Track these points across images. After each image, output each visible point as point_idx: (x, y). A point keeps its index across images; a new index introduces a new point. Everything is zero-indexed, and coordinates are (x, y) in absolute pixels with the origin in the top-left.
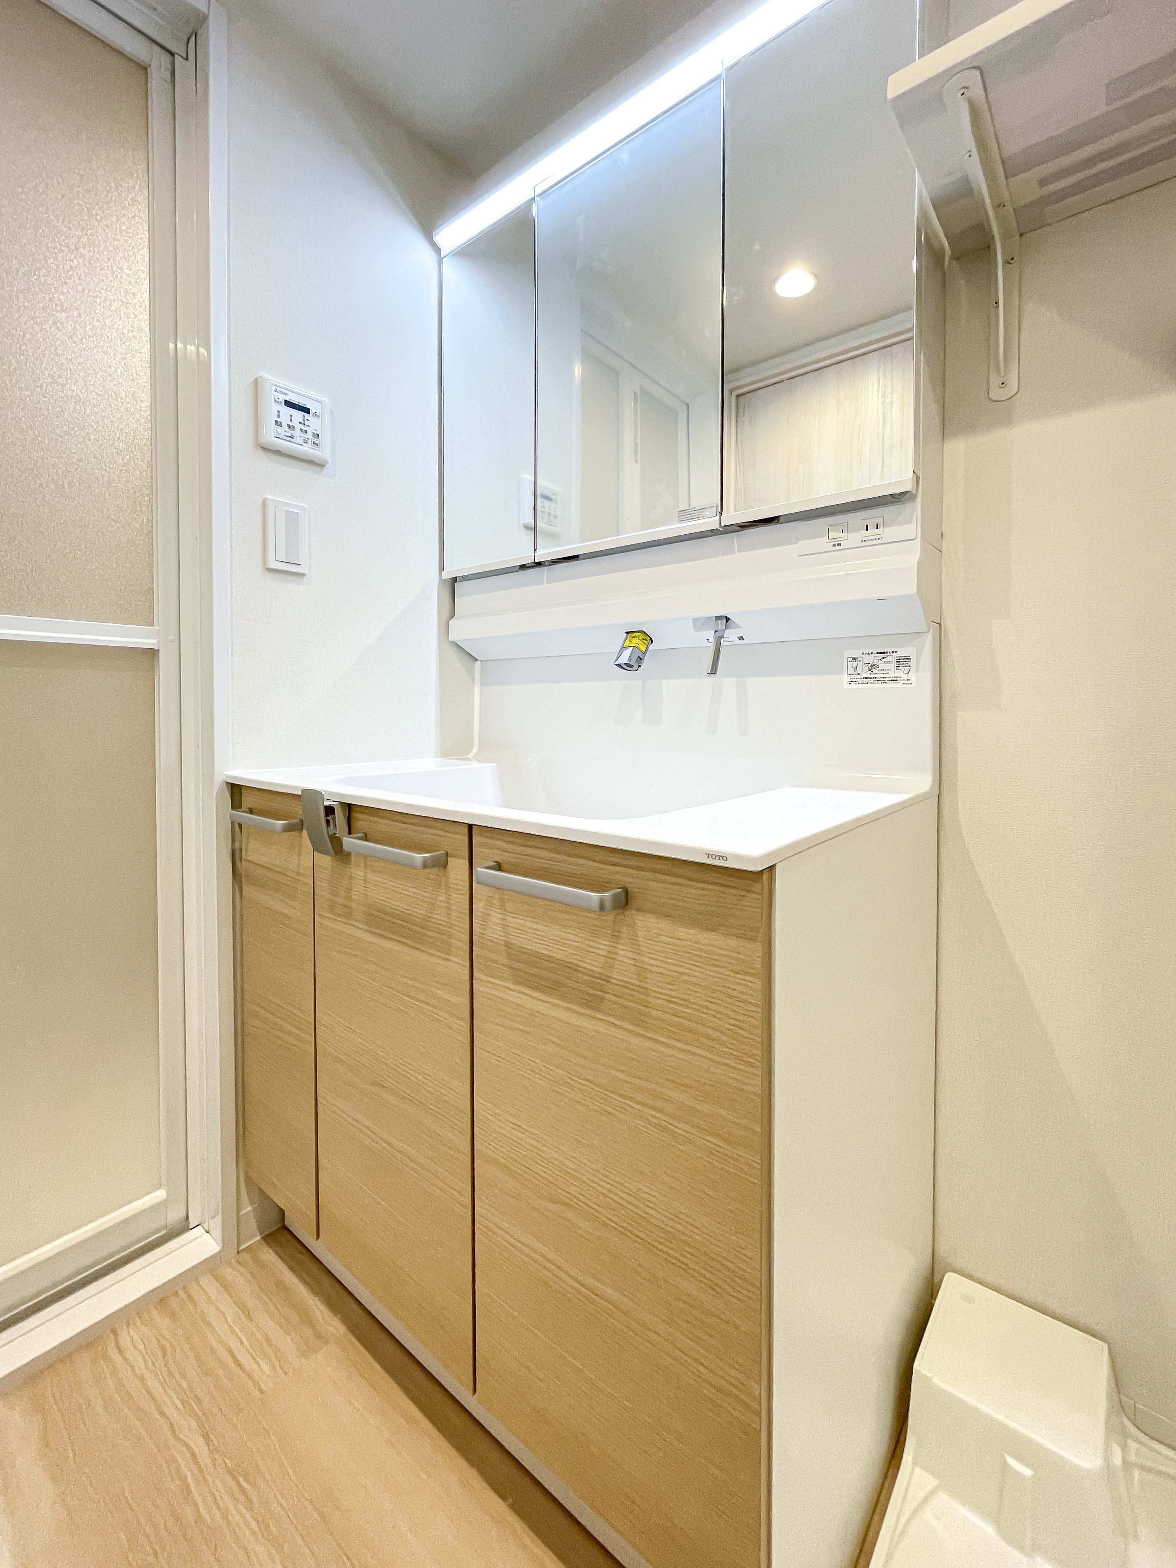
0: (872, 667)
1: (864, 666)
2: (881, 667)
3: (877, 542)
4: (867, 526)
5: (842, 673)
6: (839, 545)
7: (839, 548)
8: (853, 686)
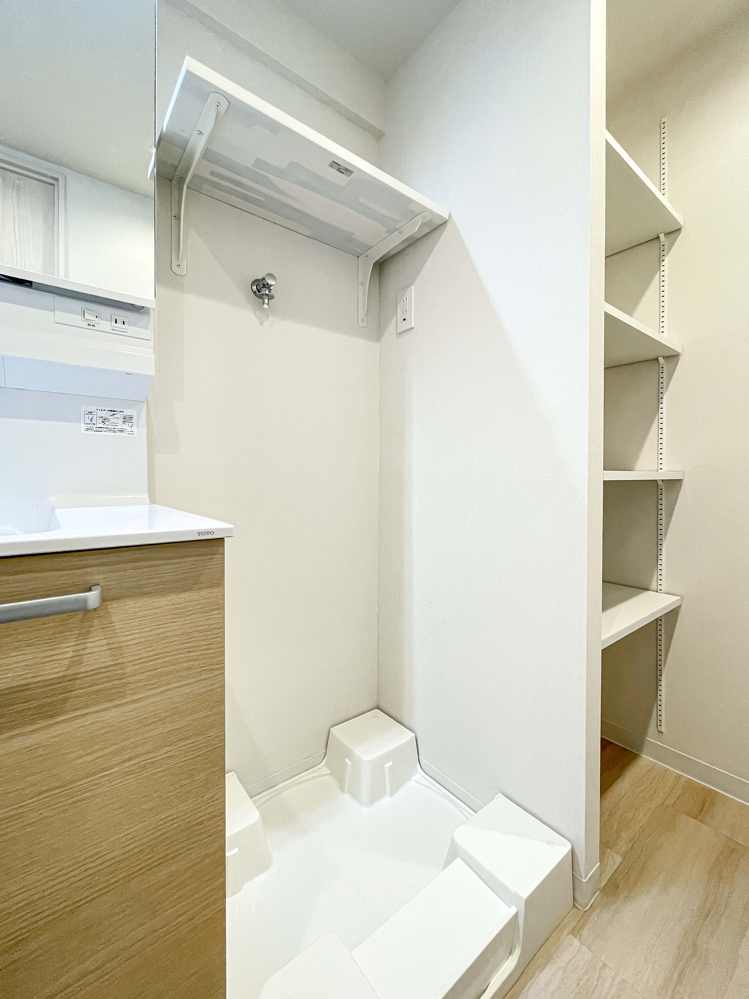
0: (104, 420)
1: (98, 418)
2: (112, 421)
3: (123, 333)
4: (116, 320)
5: (80, 422)
6: (93, 326)
7: (93, 328)
8: (89, 432)
